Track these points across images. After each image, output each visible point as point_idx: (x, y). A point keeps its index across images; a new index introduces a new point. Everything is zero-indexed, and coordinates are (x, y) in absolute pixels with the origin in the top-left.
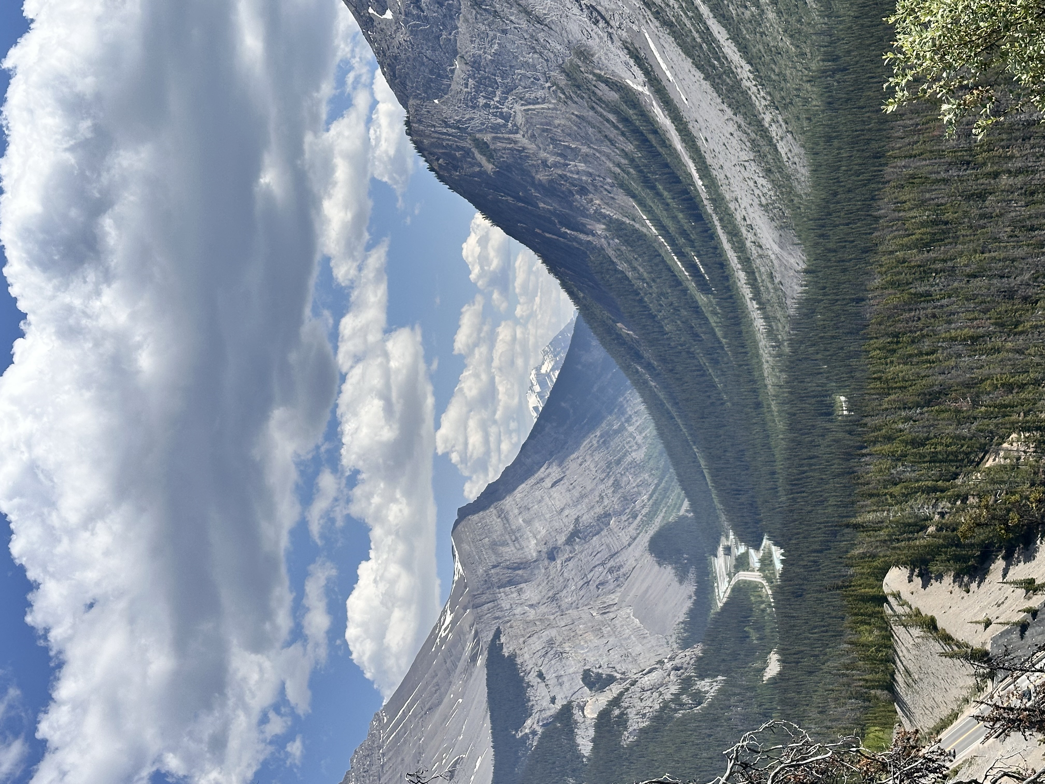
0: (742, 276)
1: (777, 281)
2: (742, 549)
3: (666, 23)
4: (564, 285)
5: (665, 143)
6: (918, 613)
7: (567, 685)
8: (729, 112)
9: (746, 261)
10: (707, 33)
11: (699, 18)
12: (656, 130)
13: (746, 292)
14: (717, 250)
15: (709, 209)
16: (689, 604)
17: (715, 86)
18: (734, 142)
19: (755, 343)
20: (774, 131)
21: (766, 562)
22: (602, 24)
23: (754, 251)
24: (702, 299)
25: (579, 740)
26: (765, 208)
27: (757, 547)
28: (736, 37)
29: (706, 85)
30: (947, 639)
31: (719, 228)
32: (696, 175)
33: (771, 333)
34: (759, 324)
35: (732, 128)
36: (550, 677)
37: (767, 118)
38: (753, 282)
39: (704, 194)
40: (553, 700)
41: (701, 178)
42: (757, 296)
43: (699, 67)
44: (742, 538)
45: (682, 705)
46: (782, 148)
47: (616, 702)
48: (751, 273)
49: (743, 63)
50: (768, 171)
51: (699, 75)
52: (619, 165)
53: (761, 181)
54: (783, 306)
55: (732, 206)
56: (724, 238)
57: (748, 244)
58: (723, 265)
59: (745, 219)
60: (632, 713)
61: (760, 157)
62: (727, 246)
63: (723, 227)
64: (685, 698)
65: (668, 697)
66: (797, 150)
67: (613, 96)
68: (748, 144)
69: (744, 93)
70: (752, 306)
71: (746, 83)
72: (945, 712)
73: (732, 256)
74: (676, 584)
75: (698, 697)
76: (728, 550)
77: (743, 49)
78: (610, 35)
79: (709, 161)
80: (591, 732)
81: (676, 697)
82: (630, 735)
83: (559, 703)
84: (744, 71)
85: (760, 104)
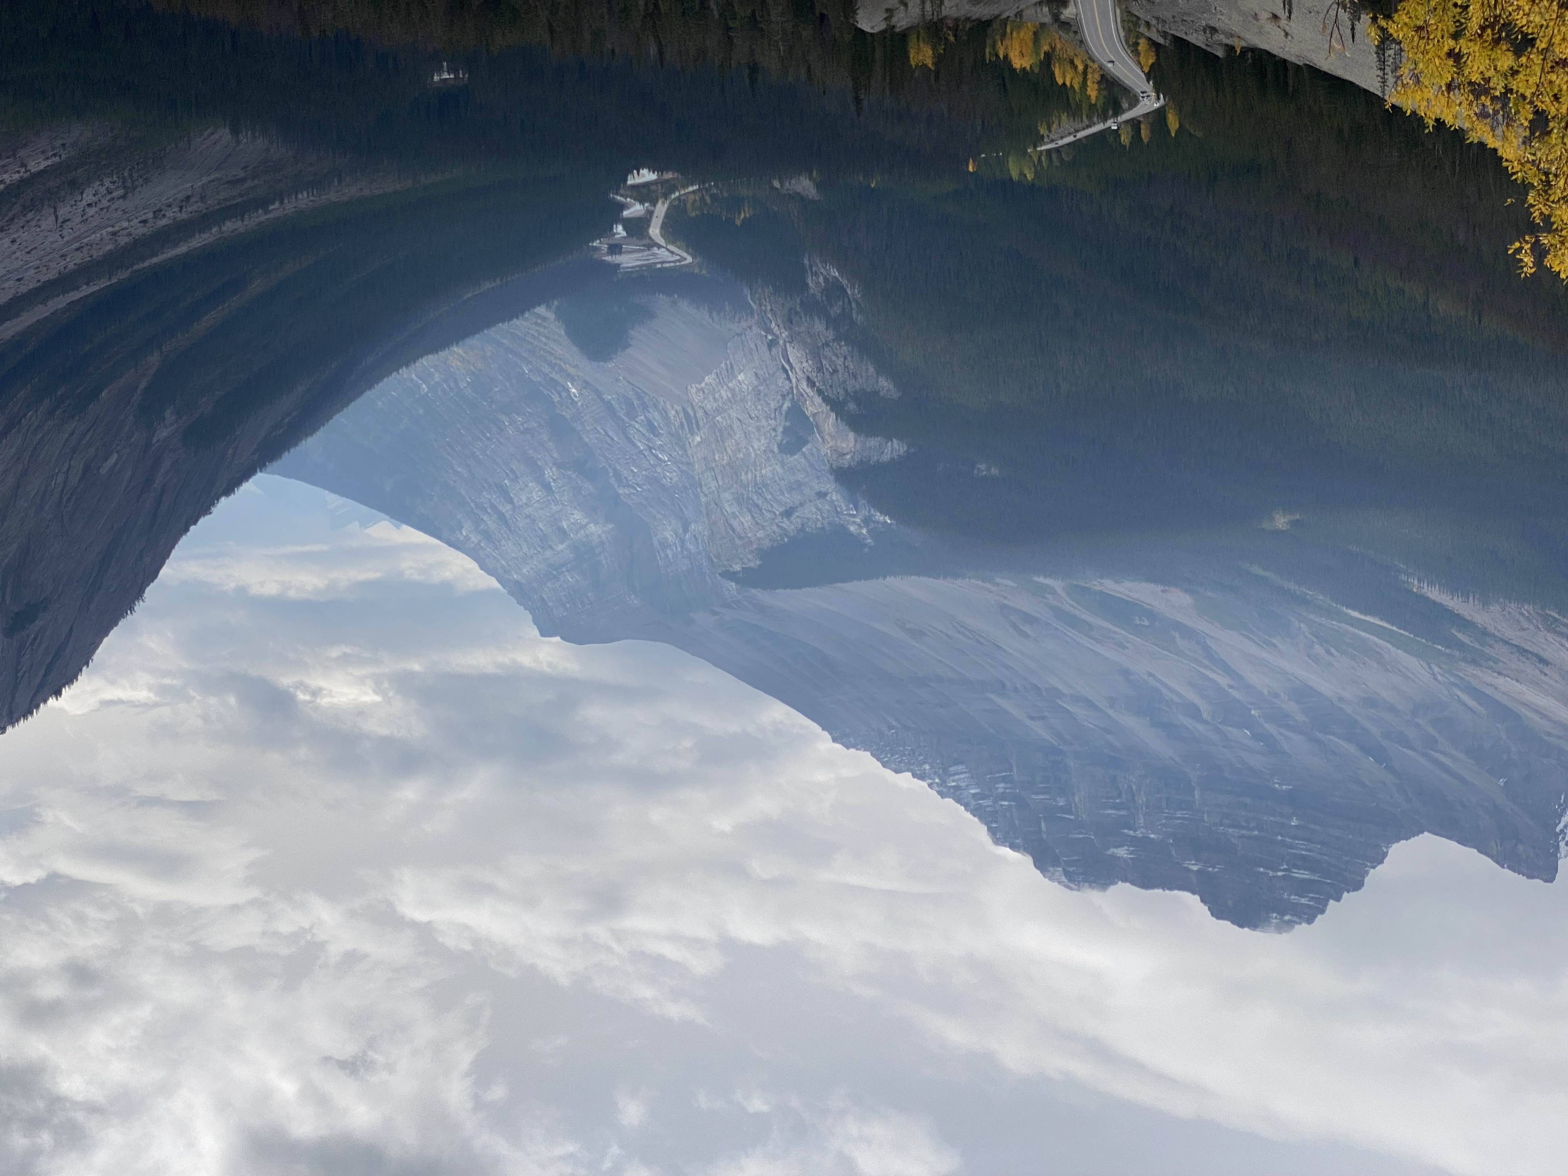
0: (229, 226)
1: (242, 175)
13: (256, 219)
31: (155, 260)
39: (104, 283)
41: (77, 288)
57: (184, 216)
59: (144, 222)
62: (183, 249)
63: (154, 254)
68: (30, 216)
70: (276, 210)
76: (615, 249)
80: (873, 442)
81: (831, 322)
82: (885, 385)
83: (829, 486)
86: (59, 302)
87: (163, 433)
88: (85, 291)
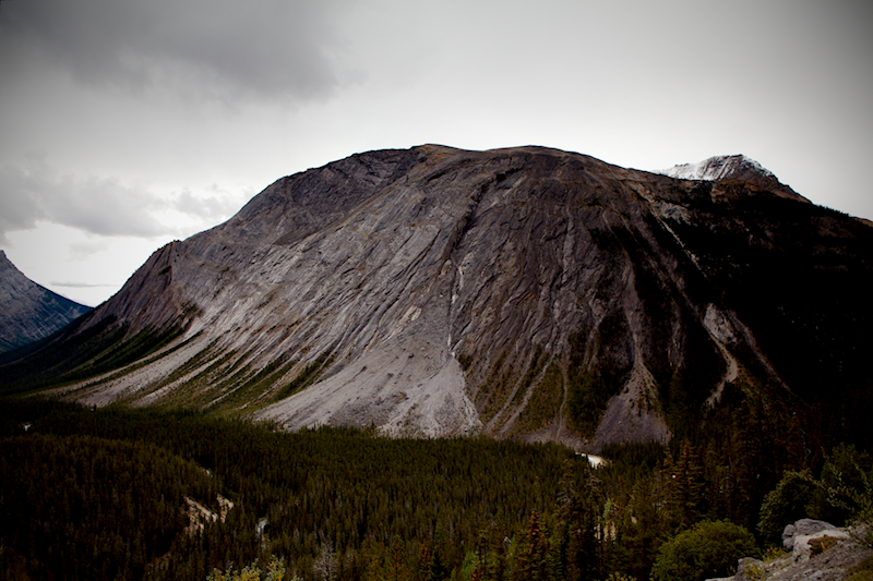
0: (99, 379)
1: (94, 394)
3: (209, 347)
4: (105, 302)
5: (162, 346)
8: (170, 373)
9: (106, 380)
10: (203, 363)
11: (210, 360)
12: (168, 342)
14: (111, 368)
15: (131, 365)
17: (181, 367)
18: (157, 375)
19: (66, 385)
20: (160, 391)
22: (211, 321)
23: (108, 384)
24: (92, 361)
26: (128, 388)
28: (199, 375)
29: (183, 363)
31: (121, 369)
32: (145, 359)
33: (70, 392)
34: (75, 387)
35: (163, 374)
37: (165, 388)
38: (95, 384)
39: (137, 362)
42: (88, 386)
43: (190, 360)
46: (154, 394)
48: (100, 382)
49: (189, 378)
50: (143, 389)
51: (187, 360)
52: (154, 327)
53: (139, 387)
54: (82, 397)
55: (130, 374)
56: (117, 371)
57: (112, 382)
58: (106, 371)
59: (124, 380)
61: (149, 386)
62: (113, 372)
63: (122, 371)
66: (151, 401)
67: (183, 326)
68: (156, 380)
69: (177, 378)
70: (84, 384)
71: (181, 379)
73: (108, 375)
77: (196, 377)
78: (207, 324)
79: (151, 365)
84: (186, 378)
85: (172, 385)
86: (149, 357)
87: (123, 320)
88: (142, 360)
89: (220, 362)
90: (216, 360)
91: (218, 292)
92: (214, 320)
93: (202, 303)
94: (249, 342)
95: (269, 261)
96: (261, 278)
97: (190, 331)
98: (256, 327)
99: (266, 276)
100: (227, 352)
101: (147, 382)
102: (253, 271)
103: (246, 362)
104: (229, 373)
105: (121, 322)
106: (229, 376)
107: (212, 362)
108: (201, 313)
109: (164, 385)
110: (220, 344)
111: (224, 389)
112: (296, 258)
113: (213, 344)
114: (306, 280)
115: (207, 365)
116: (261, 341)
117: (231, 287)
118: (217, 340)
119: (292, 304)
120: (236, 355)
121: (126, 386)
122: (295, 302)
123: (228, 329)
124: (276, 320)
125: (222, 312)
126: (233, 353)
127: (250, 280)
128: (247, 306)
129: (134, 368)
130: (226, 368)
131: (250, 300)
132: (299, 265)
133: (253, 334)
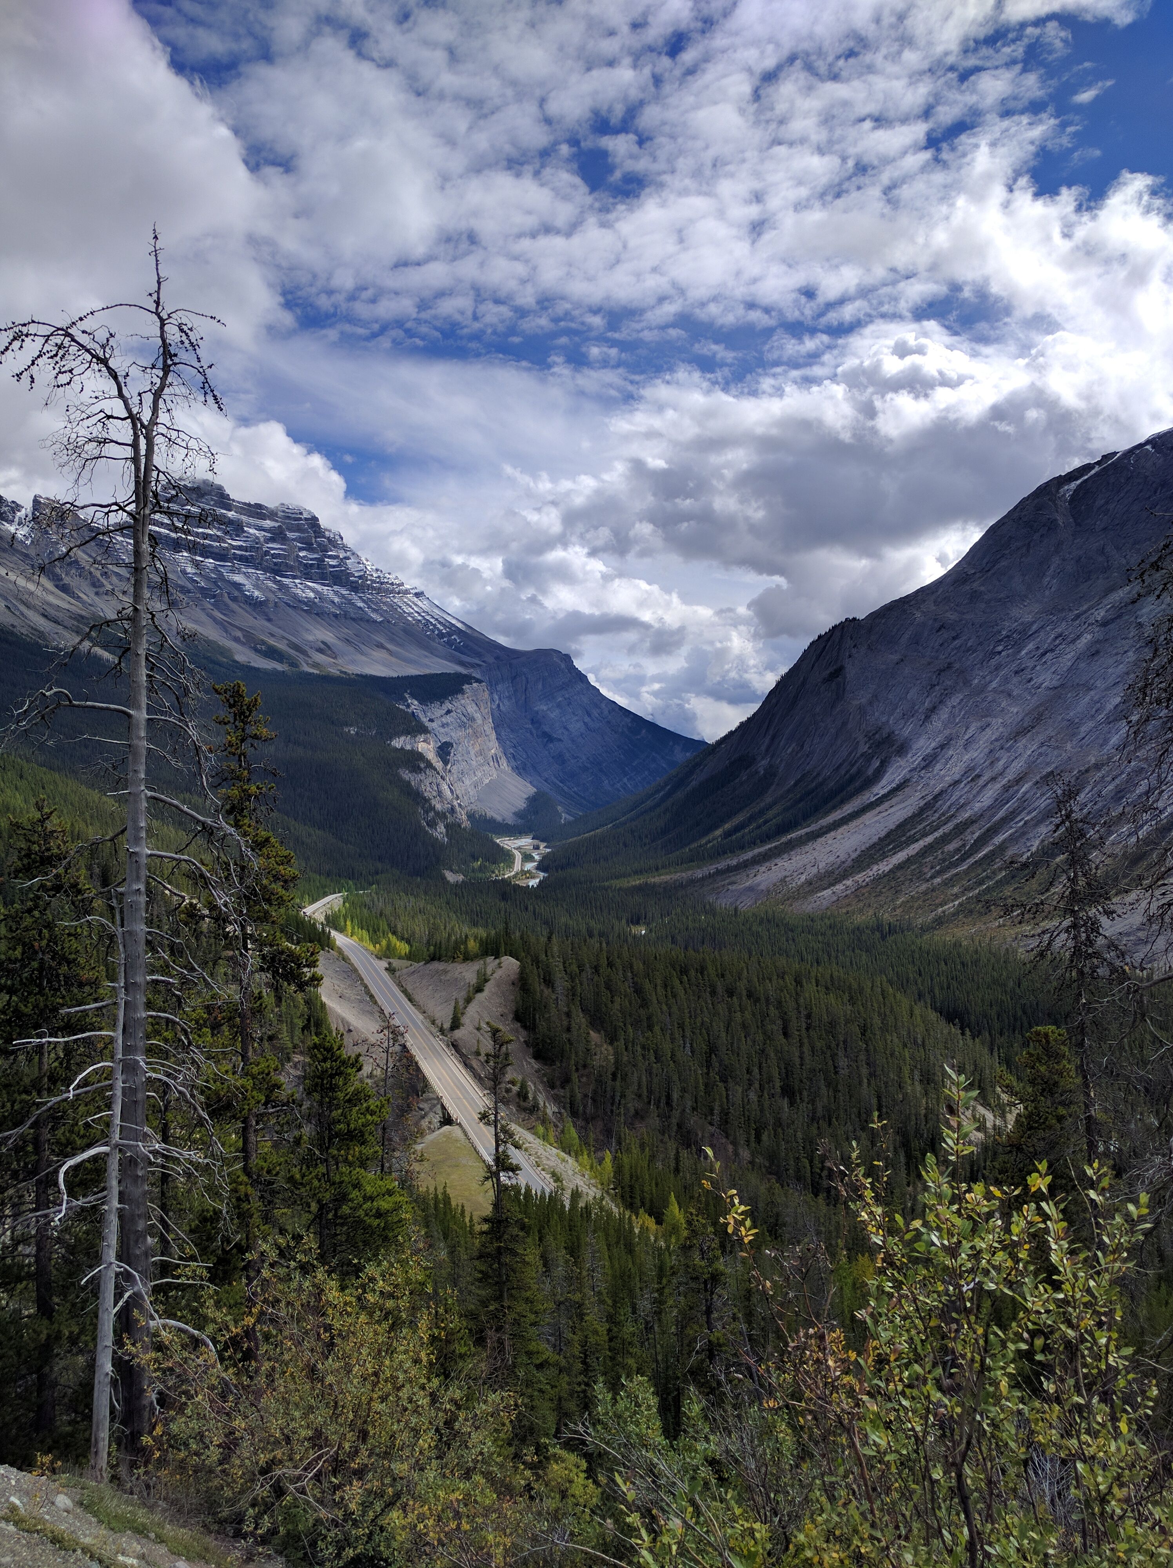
0: (734, 862)
1: (730, 887)
2: (537, 858)
3: (922, 810)
4: (731, 733)
5: (834, 808)
6: (486, 981)
7: (442, 730)
8: (854, 855)
9: (745, 865)
10: (913, 840)
11: (925, 835)
12: (842, 802)
13: (722, 865)
14: (753, 844)
15: (784, 839)
16: (499, 818)
17: (873, 846)
18: (832, 859)
19: (686, 870)
20: (839, 887)
21: (529, 875)
22: (923, 764)
23: (751, 872)
24: (718, 832)
25: (402, 738)
26: (783, 880)
27: (538, 868)
28: (909, 861)
29: (875, 839)
30: (469, 1000)
31: (769, 846)
32: (808, 830)
33: (692, 882)
34: (699, 874)
35: (843, 857)
36: (448, 719)
37: (849, 882)
38: (729, 870)
39: (793, 835)
40: (431, 720)
41: (806, 833)
42: (719, 872)
43: (888, 835)
44: (545, 857)
45: (427, 812)
46: (827, 893)
47: (429, 765)
49: (891, 866)
50: (809, 883)
51: (883, 834)
52: (818, 774)
53: (803, 878)
54: (711, 892)
55: (786, 856)
56: (762, 849)
57: (757, 867)
58: (742, 847)
59: (775, 865)
60: (422, 776)
61: (820, 877)
62: (757, 851)
63: (770, 849)
64: (432, 814)
65: (433, 802)
66: (825, 903)
67: (870, 772)
68: (831, 868)
69: (868, 866)
70: (712, 869)
71: (875, 868)
72: (417, 998)
73: (749, 855)
74: (514, 810)
75: (432, 824)
76: (536, 847)
77: (900, 867)
78: (914, 769)
79: (820, 840)
80: (408, 747)
81: (433, 808)
82: (406, 775)
83: (429, 725)
84: (884, 867)
85: (860, 877)
86: (814, 827)
87: (765, 763)
88: (802, 832)
89: (944, 840)
90: (937, 834)
91: (933, 709)
92: (929, 761)
93: (906, 731)
94: (998, 803)
95: (1031, 646)
96: (1015, 680)
97: (884, 782)
98: (1010, 775)
99: (1027, 675)
100: (959, 819)
101: (814, 870)
102: (998, 668)
103: (999, 839)
104: (962, 860)
105: (762, 764)
106: (964, 866)
107: (929, 839)
108: (902, 749)
109: (844, 876)
110: (943, 806)
111: (956, 890)
112: (1087, 638)
113: (928, 806)
114: (1111, 681)
115: (921, 843)
116: (1023, 800)
117: (955, 700)
118: (936, 798)
119: (1084, 729)
120: (975, 827)
121: (781, 875)
122: (1091, 724)
123: (957, 777)
124: (1053, 761)
125: (942, 747)
126: (970, 822)
127: (994, 684)
128: (989, 734)
129: (790, 846)
130: (958, 850)
131: (996, 722)
132: (1093, 652)
133: (1006, 788)
